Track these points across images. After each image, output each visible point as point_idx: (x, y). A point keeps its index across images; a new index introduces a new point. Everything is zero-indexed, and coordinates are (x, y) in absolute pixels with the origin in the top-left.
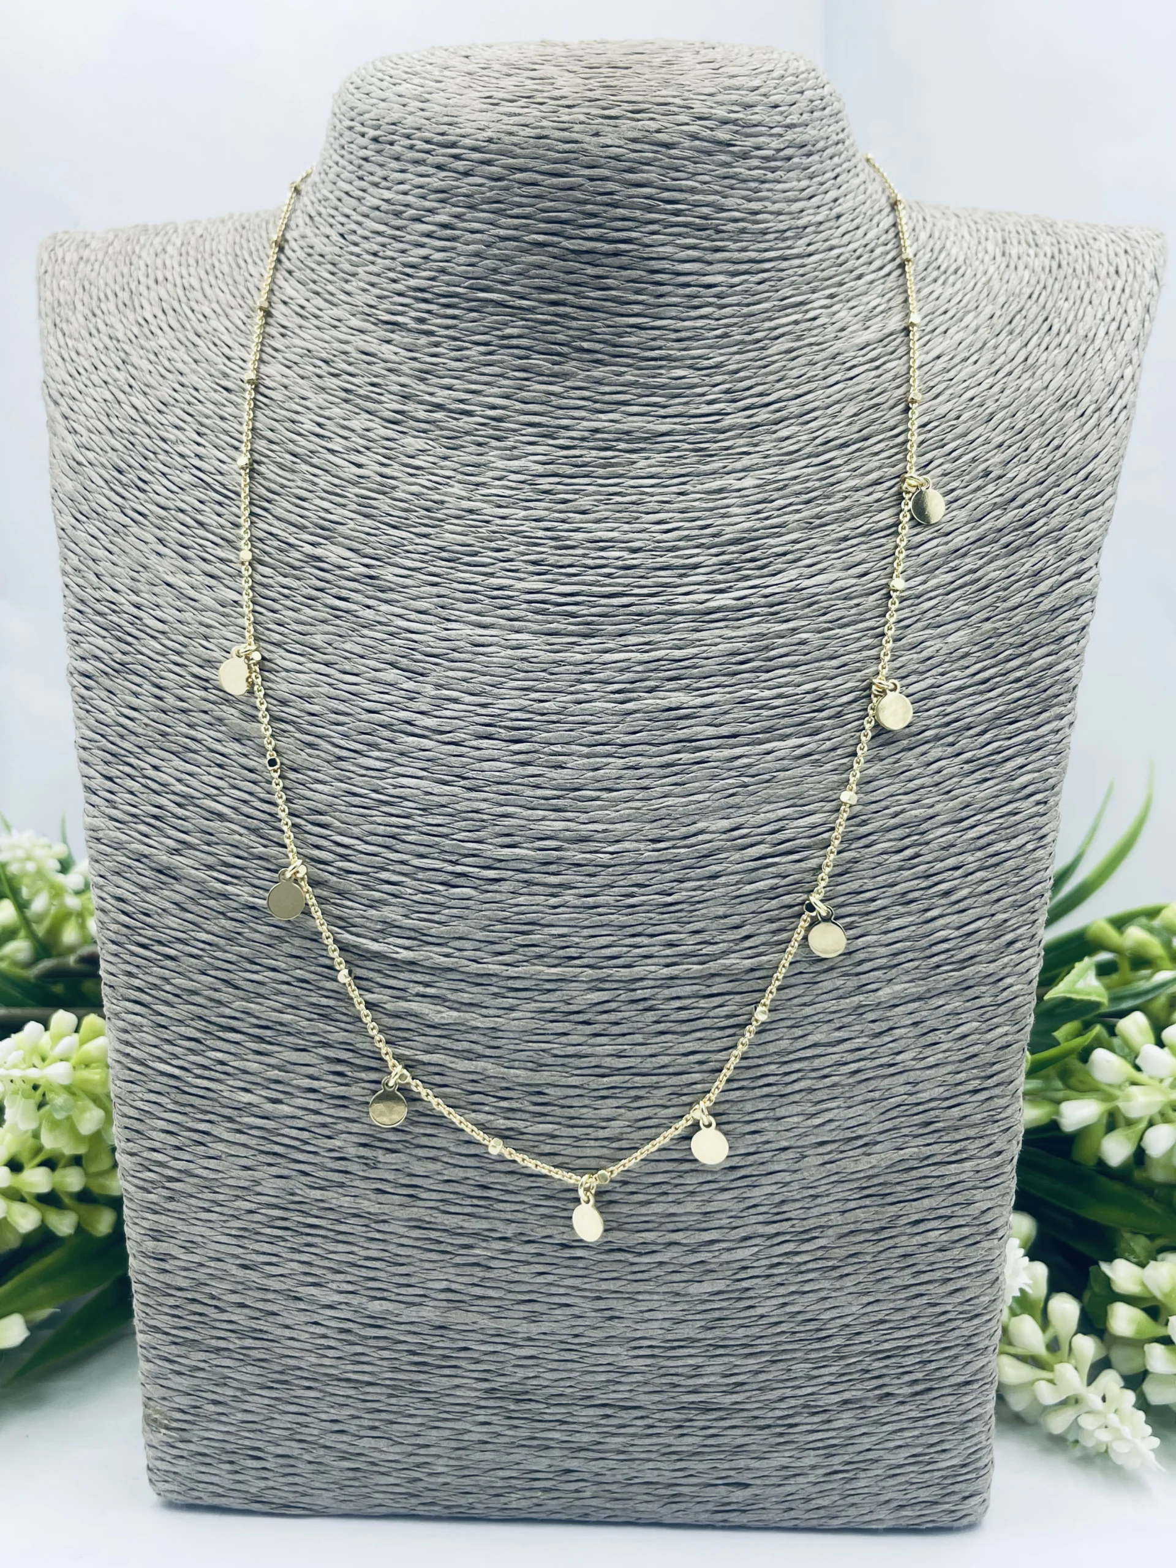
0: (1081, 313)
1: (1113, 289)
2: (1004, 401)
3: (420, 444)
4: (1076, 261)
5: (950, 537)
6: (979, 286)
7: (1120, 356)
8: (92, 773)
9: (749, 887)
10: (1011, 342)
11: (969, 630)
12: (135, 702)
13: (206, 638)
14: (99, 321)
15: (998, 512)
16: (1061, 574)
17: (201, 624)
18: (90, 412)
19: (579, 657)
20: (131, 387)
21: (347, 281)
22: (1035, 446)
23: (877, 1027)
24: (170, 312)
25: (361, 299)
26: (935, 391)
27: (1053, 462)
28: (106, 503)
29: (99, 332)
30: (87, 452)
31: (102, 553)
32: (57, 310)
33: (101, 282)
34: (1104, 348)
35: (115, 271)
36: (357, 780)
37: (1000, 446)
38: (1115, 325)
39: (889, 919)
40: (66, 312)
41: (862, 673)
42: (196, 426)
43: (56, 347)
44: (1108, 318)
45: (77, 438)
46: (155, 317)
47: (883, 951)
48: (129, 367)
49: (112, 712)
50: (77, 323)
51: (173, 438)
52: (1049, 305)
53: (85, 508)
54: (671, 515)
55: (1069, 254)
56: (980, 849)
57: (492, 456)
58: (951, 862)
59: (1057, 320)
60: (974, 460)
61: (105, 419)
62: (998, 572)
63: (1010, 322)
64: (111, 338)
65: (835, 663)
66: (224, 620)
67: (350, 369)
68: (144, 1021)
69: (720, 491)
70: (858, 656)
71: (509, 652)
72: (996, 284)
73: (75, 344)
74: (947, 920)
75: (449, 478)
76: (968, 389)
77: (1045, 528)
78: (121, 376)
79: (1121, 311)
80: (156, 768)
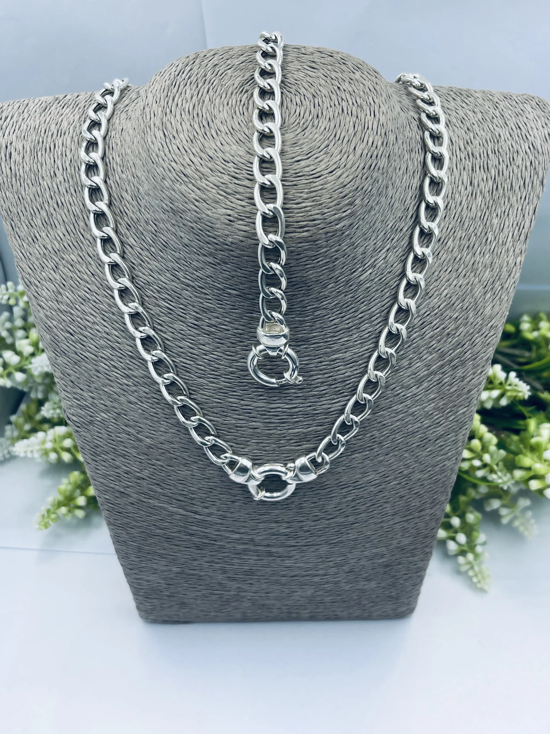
0: (502, 225)
1: (521, 198)
2: (460, 294)
3: (207, 340)
4: (506, 180)
5: (429, 367)
6: (457, 216)
7: (517, 251)
8: (87, 457)
9: (344, 500)
10: (467, 255)
11: (433, 405)
12: (100, 435)
13: (125, 415)
14: (35, 231)
15: (451, 351)
16: (474, 374)
17: (122, 409)
18: (48, 297)
19: (279, 432)
20: (64, 285)
21: (161, 251)
22: (471, 316)
23: (388, 530)
24: (72, 234)
25: (170, 264)
26: (430, 295)
27: (477, 323)
28: (68, 349)
29: (37, 240)
30: (53, 321)
31: (71, 372)
32: (11, 217)
33: (29, 199)
34: (510, 248)
35: (34, 189)
36: (195, 471)
37: (457, 318)
38: (517, 228)
39: (395, 502)
40: (15, 219)
41: (391, 427)
42: (102, 316)
43: (18, 246)
44: (515, 225)
45: (45, 311)
46: (64, 235)
47: (392, 511)
48: (60, 272)
49: (90, 437)
50: (24, 231)
51: (92, 321)
52: (488, 222)
53: (59, 350)
54: (315, 372)
55: (503, 174)
56: (430, 479)
57: (238, 348)
58: (419, 484)
59: (491, 233)
60: (444, 328)
61: (56, 303)
62: (448, 378)
63: (469, 239)
64: (45, 248)
65: (380, 425)
66: (132, 409)
67: (170, 298)
68: (123, 532)
69: (336, 360)
70: (389, 421)
71: (252, 430)
72: (465, 213)
73: (28, 247)
74: (416, 500)
75: (221, 356)
76: (445, 289)
77: (470, 355)
78: (58, 277)
79: (522, 216)
80: (113, 459)
